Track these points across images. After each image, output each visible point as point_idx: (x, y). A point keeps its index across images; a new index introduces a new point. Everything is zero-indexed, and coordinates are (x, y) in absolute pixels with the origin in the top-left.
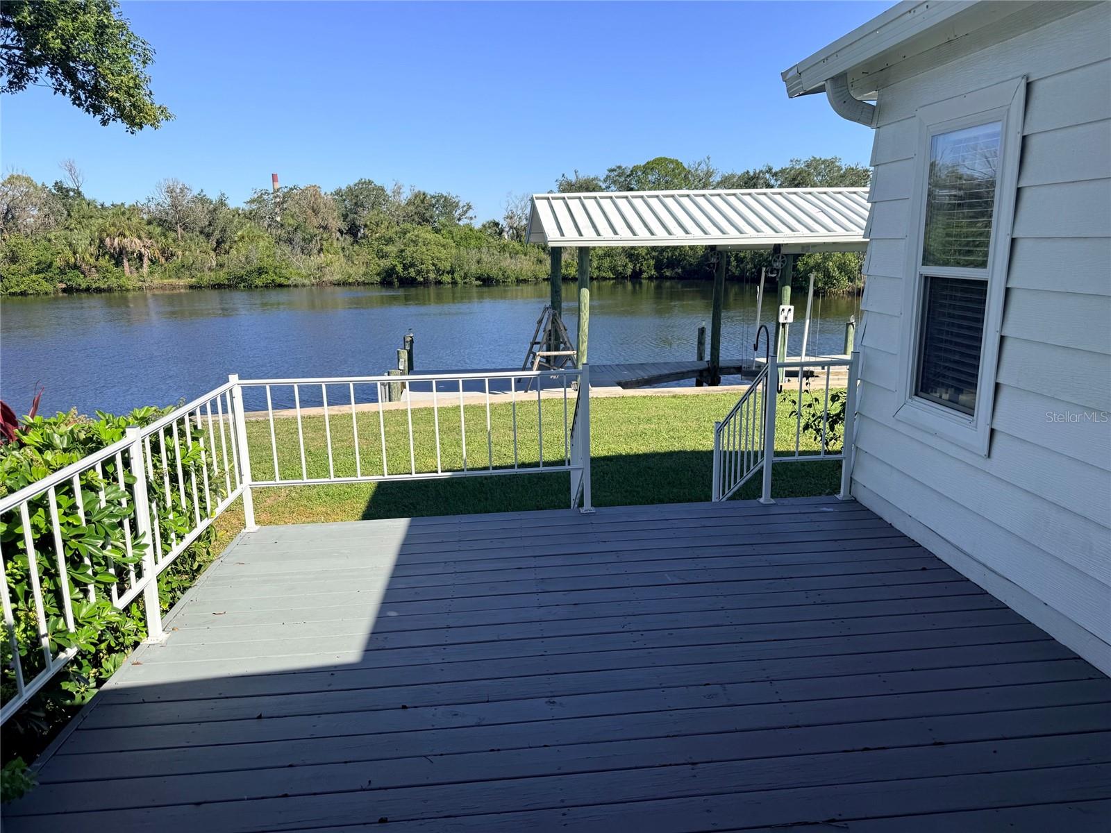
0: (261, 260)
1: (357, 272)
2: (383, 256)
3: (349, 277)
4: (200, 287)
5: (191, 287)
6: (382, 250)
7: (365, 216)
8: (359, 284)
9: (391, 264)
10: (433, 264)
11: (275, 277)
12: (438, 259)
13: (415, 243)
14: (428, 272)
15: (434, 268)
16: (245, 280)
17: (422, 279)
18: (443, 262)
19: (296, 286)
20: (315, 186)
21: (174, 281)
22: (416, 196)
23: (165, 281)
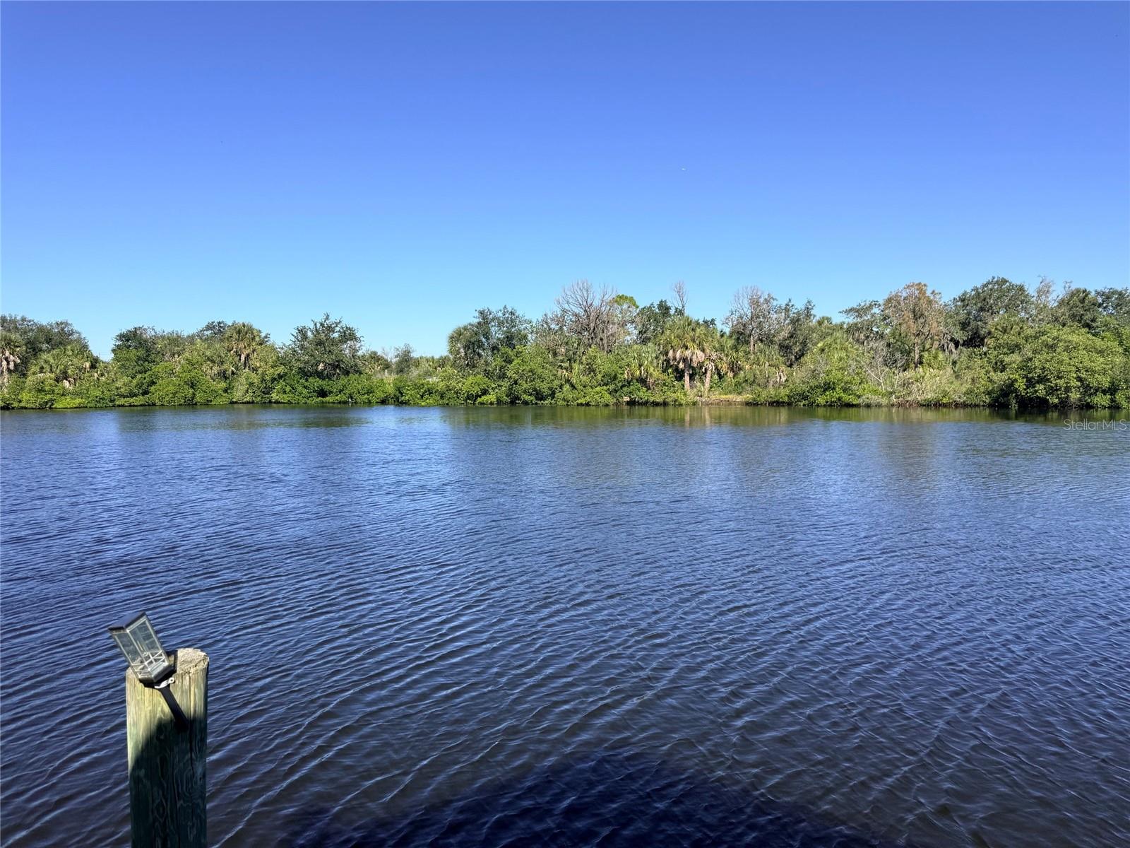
0: (828, 373)
1: (958, 391)
2: (1001, 367)
3: (944, 397)
4: (757, 404)
5: (748, 404)
6: (1002, 362)
7: (993, 322)
8: (957, 405)
9: (1009, 378)
10: (1079, 379)
11: (842, 395)
12: (1087, 371)
13: (1052, 348)
14: (1068, 389)
15: (1079, 384)
16: (805, 398)
17: (1056, 401)
18: (1096, 375)
19: (868, 406)
20: (920, 284)
22: (1072, 295)
23: (723, 397)
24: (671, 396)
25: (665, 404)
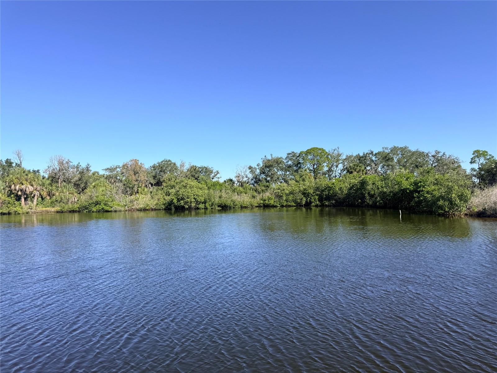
0: (97, 197)
1: (152, 203)
2: (168, 194)
3: (147, 206)
4: (62, 212)
5: (58, 212)
6: (169, 192)
7: (166, 176)
8: (152, 210)
9: (171, 199)
10: (195, 199)
11: (104, 207)
12: (197, 196)
13: (185, 187)
14: (191, 202)
15: (194, 200)
16: (87, 208)
17: (187, 207)
18: (200, 197)
19: (116, 211)
20: (136, 160)
21: (48, 209)
22: (192, 168)
23: (44, 209)
24: (13, 209)
25: (9, 214)
